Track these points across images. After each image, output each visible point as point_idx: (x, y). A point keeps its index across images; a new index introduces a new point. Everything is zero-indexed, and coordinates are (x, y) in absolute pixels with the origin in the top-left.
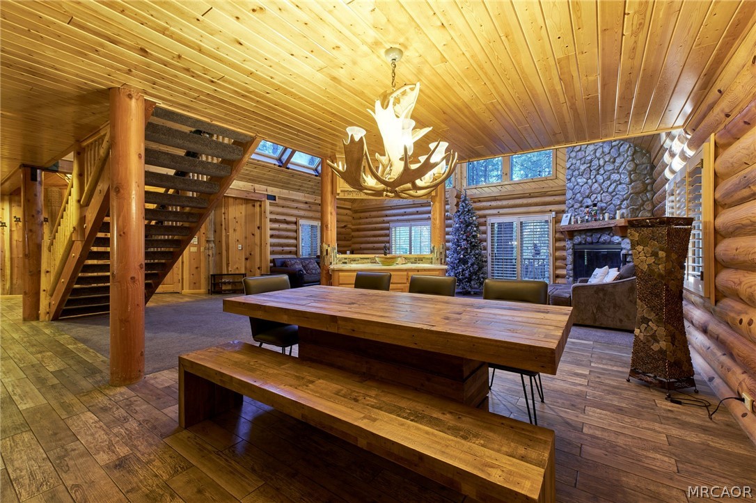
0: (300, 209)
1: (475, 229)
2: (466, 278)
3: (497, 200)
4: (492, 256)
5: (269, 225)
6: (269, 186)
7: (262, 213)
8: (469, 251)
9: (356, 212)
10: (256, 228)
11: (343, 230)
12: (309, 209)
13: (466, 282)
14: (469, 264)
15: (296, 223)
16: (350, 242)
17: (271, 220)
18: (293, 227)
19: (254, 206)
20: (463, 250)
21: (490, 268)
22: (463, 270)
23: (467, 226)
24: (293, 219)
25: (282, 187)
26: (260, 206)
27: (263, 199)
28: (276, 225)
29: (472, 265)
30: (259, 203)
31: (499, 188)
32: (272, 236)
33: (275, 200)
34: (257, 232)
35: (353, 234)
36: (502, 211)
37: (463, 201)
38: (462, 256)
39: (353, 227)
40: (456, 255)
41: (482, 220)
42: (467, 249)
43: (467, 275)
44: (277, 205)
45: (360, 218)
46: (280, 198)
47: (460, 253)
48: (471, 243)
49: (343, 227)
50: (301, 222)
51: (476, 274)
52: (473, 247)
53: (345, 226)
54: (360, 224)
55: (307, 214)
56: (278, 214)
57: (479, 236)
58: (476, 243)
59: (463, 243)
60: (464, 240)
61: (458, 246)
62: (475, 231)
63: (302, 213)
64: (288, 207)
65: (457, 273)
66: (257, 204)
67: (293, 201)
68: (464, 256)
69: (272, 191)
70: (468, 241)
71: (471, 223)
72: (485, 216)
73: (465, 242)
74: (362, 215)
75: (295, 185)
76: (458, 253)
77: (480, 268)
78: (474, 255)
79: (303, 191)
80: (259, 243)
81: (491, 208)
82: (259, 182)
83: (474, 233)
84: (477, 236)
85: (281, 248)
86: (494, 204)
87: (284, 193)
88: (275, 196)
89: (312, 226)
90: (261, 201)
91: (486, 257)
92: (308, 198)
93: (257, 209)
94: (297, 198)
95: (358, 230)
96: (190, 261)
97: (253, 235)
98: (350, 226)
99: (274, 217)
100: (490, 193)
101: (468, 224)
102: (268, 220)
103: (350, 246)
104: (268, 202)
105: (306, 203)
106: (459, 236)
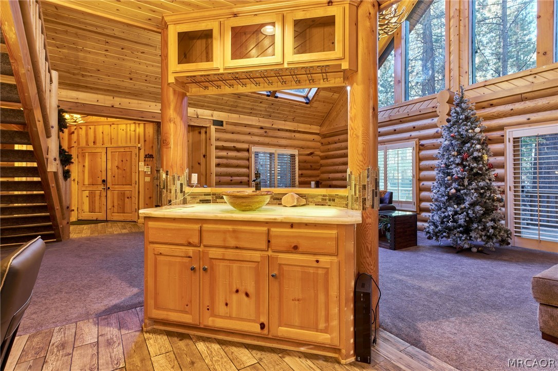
0: (254, 135)
1: (478, 147)
2: (460, 226)
3: (526, 99)
4: (515, 191)
5: (214, 153)
6: (214, 110)
7: (208, 140)
8: (466, 183)
9: (324, 136)
10: (202, 156)
11: (310, 157)
12: (265, 134)
13: (461, 232)
14: (467, 204)
15: (248, 150)
16: (319, 171)
17: (217, 148)
18: (245, 154)
19: (200, 133)
20: (455, 180)
21: (510, 209)
22: (456, 213)
23: (464, 143)
24: (245, 146)
25: (230, 111)
26: (206, 132)
27: (208, 125)
28: (224, 153)
29: (473, 205)
30: (204, 129)
31: (530, 78)
32: (218, 165)
33: (222, 125)
34: (203, 160)
35: (323, 162)
36: (533, 117)
37: (458, 105)
38: (453, 191)
39: (322, 154)
40: (443, 189)
41: (495, 135)
42: (463, 179)
43: (461, 222)
44: (225, 131)
45: (329, 143)
46: (228, 123)
47: (450, 185)
48: (472, 169)
49: (309, 155)
50: (254, 149)
51: (480, 221)
52: (475, 176)
53: (311, 154)
54: (329, 150)
55: (261, 139)
56: (226, 141)
57: (486, 157)
58: (481, 169)
59: (456, 171)
60: (458, 165)
61: (448, 174)
62: (478, 151)
63: (256, 139)
64: (238, 133)
65: (445, 217)
66: (203, 131)
67: (246, 126)
68: (458, 190)
69: (218, 115)
70: (464, 166)
71: (470, 138)
72: (501, 128)
73: (459, 169)
74: (331, 139)
75: (244, 108)
76: (448, 186)
77: (488, 211)
78: (476, 189)
79: (256, 115)
80: (204, 173)
81: (512, 114)
82: (202, 107)
83: (476, 154)
84: (482, 158)
85: (230, 178)
86: (518, 106)
87: (234, 118)
88: (222, 122)
89: (271, 154)
90: (206, 127)
91: (503, 192)
92: (264, 122)
93: (203, 135)
94: (250, 123)
95: (327, 158)
96: (145, 191)
97: (199, 164)
98: (318, 153)
99: (220, 144)
100: (512, 89)
101: (465, 140)
102: (213, 148)
103: (318, 176)
104: (213, 128)
105: (262, 128)
106: (448, 158)
